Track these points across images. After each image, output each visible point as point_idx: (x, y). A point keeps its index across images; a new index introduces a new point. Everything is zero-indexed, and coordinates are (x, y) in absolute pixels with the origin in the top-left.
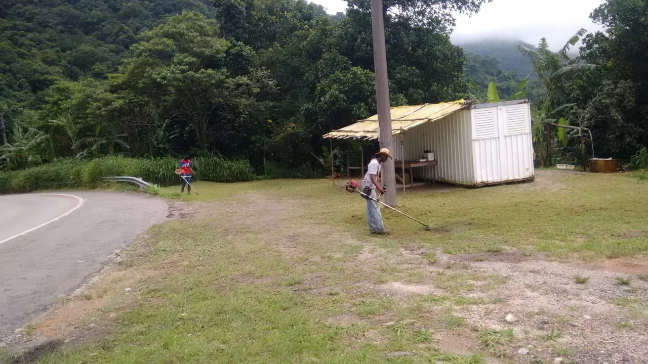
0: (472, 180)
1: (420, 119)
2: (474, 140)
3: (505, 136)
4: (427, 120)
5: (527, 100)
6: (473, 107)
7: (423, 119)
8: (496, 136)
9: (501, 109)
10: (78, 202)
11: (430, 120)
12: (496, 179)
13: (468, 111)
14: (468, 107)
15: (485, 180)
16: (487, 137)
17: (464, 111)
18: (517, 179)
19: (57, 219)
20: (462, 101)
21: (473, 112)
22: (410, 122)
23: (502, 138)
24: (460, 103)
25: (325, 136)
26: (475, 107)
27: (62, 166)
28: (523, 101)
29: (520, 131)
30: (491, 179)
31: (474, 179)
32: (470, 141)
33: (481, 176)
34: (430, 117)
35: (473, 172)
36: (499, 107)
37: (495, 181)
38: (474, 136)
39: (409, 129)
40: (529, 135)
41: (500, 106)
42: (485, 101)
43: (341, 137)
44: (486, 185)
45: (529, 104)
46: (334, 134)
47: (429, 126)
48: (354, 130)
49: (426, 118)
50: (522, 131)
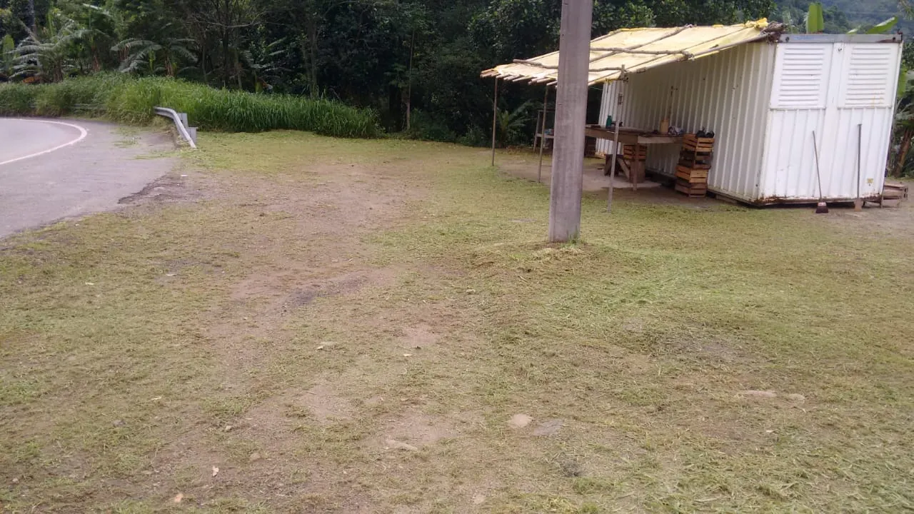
0: (754, 191)
1: (669, 53)
2: (772, 110)
3: (839, 109)
4: (681, 55)
5: (898, 37)
6: (783, 37)
7: (674, 53)
8: (821, 106)
9: (840, 50)
10: (80, 133)
11: (687, 56)
12: (804, 194)
13: (770, 48)
14: (772, 38)
15: (780, 193)
16: (803, 104)
17: (763, 46)
18: (846, 199)
20: (764, 23)
21: (781, 48)
22: (650, 57)
23: (831, 111)
24: (758, 28)
25: (486, 74)
26: (787, 39)
28: (890, 37)
29: (871, 101)
30: (792, 194)
31: (758, 190)
32: (765, 109)
33: (773, 185)
34: (689, 51)
35: (759, 175)
36: (838, 45)
37: (801, 198)
38: (775, 101)
39: (639, 72)
40: (887, 110)
41: (841, 42)
43: (509, 78)
44: (780, 204)
45: (901, 45)
46: (503, 71)
47: (685, 67)
48: (544, 64)
49: (681, 52)
50: (876, 101)
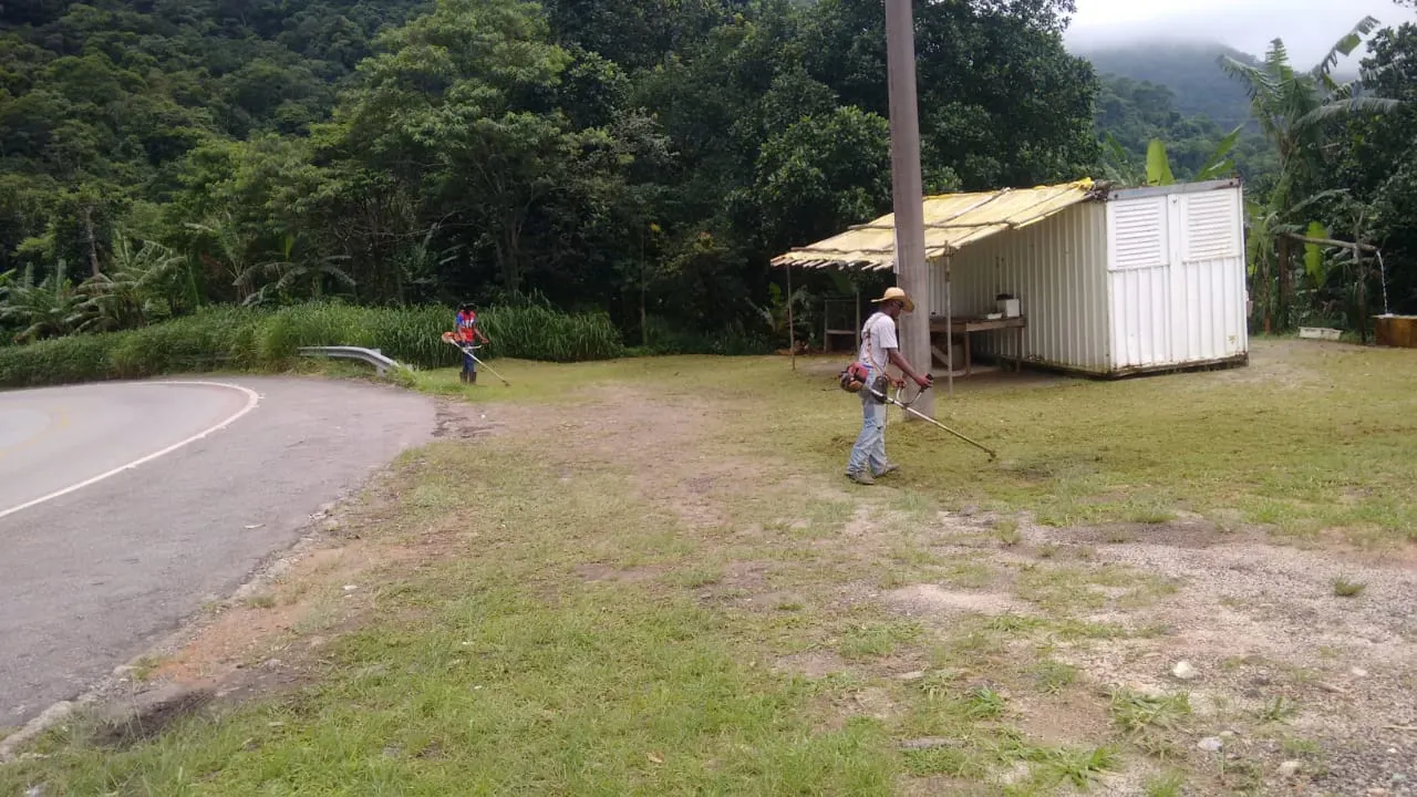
0: (1105, 362)
1: (990, 224)
2: (1111, 272)
3: (1184, 263)
4: (1006, 225)
5: (1235, 181)
6: (1111, 195)
7: (996, 223)
8: (1164, 262)
9: (1174, 202)
10: (246, 399)
11: (1011, 225)
12: (1160, 359)
13: (1100, 207)
14: (1100, 197)
15: (1134, 361)
16: (1145, 263)
17: (1092, 208)
18: (1209, 361)
19: (202, 435)
20: (1088, 182)
21: (1112, 208)
22: (968, 230)
23: (1176, 268)
24: (1082, 188)
25: (777, 262)
26: (1116, 196)
27: (212, 322)
28: (1227, 182)
29: (1218, 252)
30: (1147, 361)
31: (1109, 361)
32: (1102, 273)
33: (1126, 350)
34: (1014, 220)
35: (1108, 343)
36: (1172, 197)
37: (1158, 364)
38: (1112, 264)
39: (963, 246)
40: (1238, 260)
41: (1175, 193)
42: (1140, 182)
43: (811, 264)
44: (1138, 373)
45: (1241, 189)
46: (796, 257)
47: (1011, 239)
48: (841, 248)
49: (1004, 222)
50: (1224, 251)
